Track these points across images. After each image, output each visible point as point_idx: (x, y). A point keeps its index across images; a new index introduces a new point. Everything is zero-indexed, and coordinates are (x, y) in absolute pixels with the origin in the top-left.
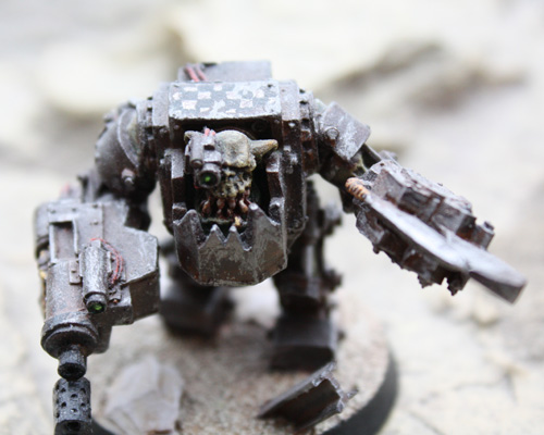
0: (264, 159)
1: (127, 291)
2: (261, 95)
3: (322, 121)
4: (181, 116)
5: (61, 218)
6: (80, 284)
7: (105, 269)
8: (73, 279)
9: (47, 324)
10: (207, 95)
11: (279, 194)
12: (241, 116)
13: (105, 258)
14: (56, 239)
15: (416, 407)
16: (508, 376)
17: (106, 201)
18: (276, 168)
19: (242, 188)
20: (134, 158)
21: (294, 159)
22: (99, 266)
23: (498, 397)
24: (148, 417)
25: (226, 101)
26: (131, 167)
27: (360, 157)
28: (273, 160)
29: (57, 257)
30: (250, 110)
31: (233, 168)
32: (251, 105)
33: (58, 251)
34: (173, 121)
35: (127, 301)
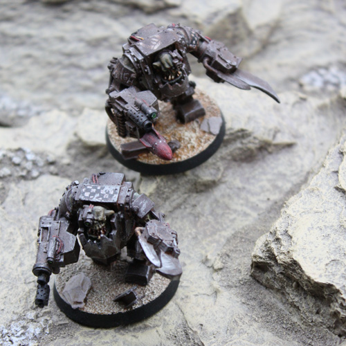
0: (109, 217)
1: (63, 256)
2: (112, 193)
3: (133, 204)
4: (83, 198)
5: (45, 226)
6: (46, 252)
7: (55, 248)
8: (44, 250)
9: (35, 265)
10: (94, 190)
11: (115, 229)
12: (103, 201)
13: (56, 244)
14: (43, 233)
15: (178, 301)
16: (216, 292)
17: (62, 220)
18: (114, 220)
19: (101, 227)
20: (70, 208)
21: (122, 216)
22: (53, 248)
23: (211, 299)
24: (75, 297)
25: (100, 194)
26: (69, 212)
27: (148, 216)
28: (114, 217)
29: (42, 241)
30: (106, 199)
31: (97, 220)
32: (107, 197)
33: (42, 238)
34: (81, 200)
35: (62, 260)
